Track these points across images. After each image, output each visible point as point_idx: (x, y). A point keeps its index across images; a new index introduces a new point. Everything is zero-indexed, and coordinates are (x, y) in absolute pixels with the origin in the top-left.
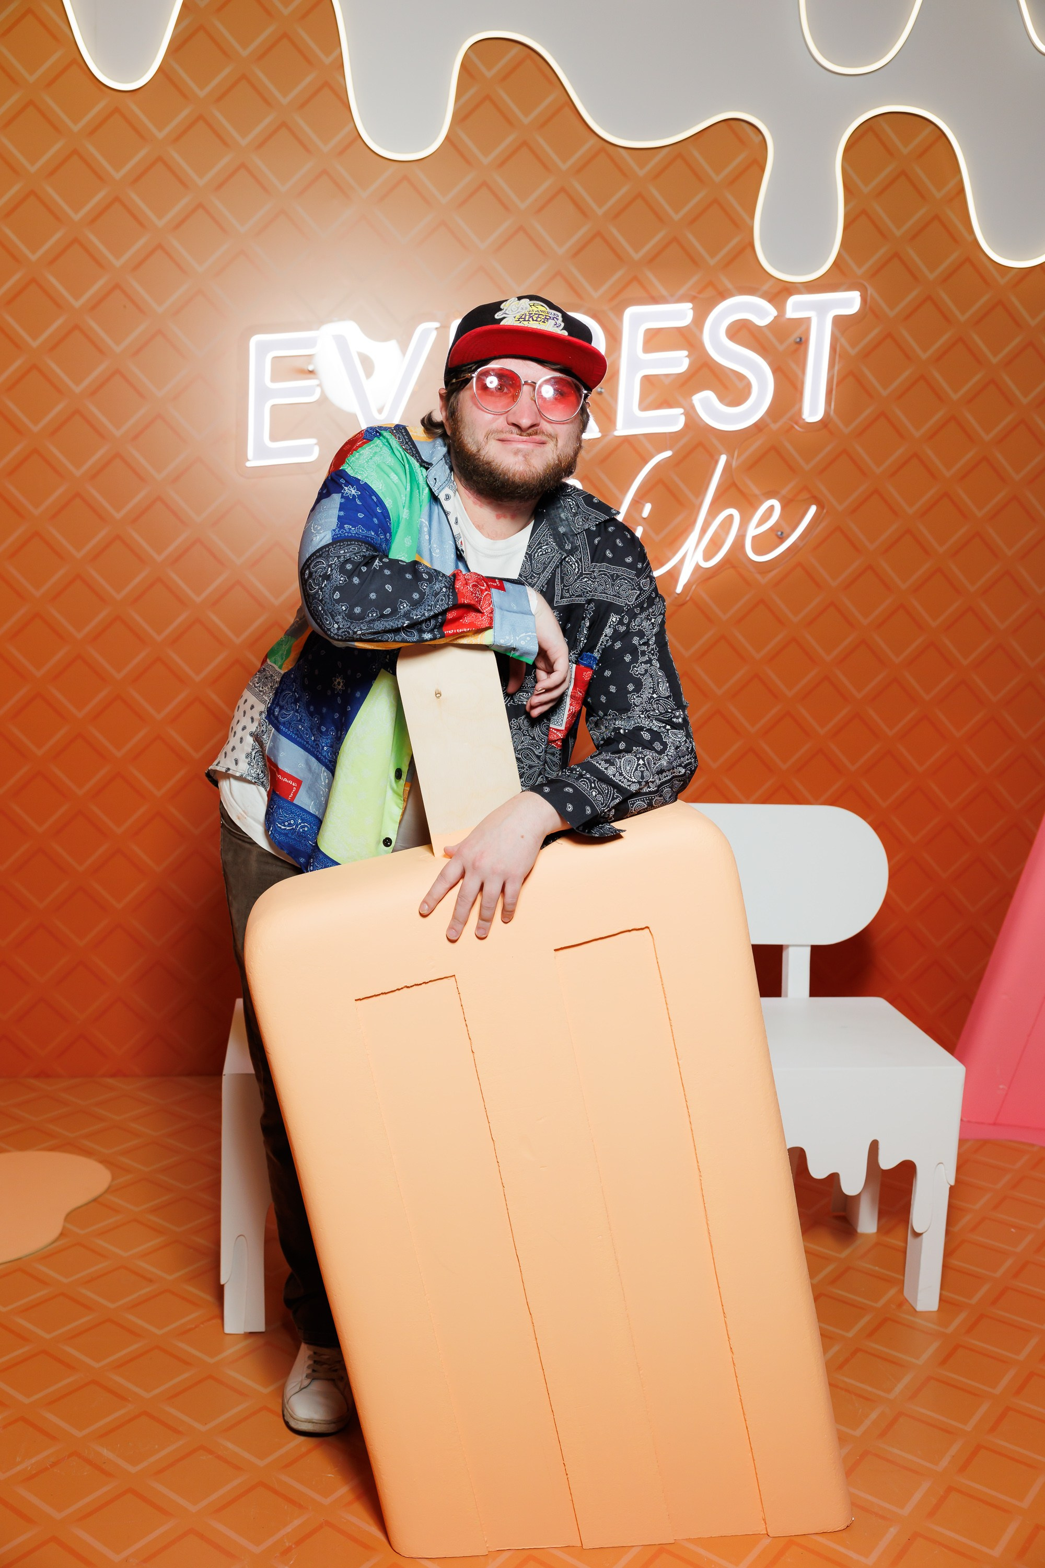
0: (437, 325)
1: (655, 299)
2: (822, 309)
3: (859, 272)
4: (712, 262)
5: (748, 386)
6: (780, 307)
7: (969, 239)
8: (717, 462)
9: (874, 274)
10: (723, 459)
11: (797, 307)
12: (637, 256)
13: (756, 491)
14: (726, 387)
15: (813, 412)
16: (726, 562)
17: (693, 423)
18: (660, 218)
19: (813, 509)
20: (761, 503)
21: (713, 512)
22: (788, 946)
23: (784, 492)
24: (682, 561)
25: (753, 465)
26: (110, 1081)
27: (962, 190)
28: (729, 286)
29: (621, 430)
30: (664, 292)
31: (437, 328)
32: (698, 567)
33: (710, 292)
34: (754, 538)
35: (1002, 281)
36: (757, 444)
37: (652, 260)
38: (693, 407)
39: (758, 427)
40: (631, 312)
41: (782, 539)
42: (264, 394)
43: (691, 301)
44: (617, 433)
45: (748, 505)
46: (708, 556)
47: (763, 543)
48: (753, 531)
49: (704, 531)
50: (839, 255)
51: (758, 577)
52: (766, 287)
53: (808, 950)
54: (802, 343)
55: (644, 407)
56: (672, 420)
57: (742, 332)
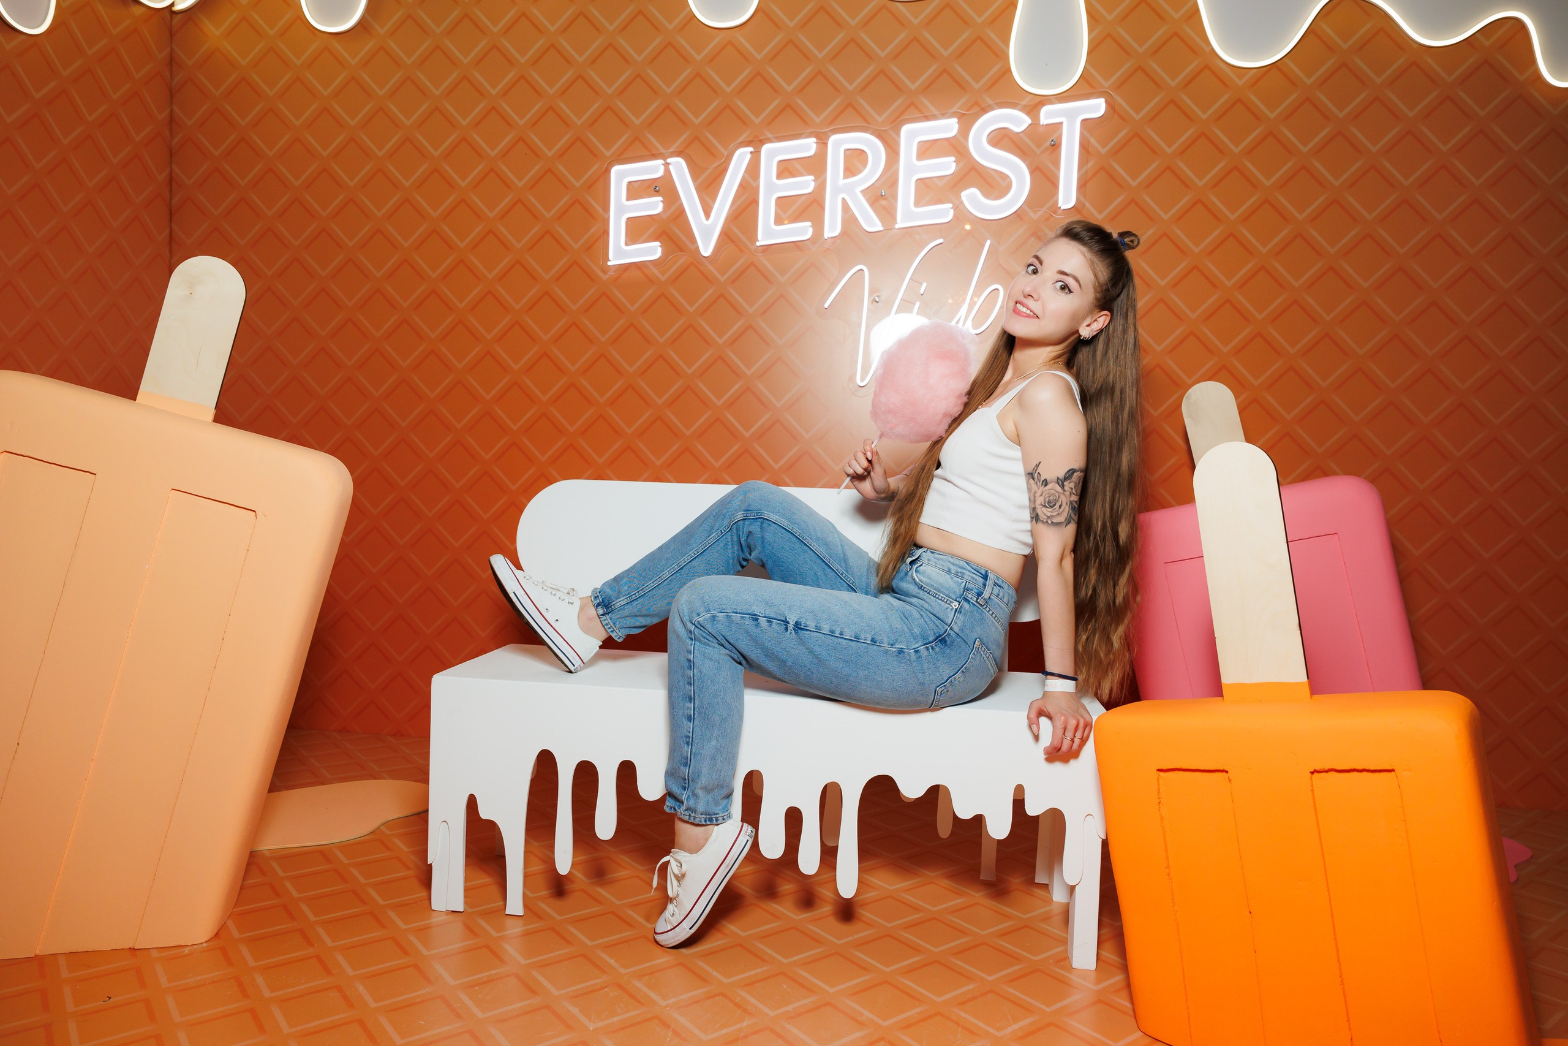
1: (927, 118)
2: (1071, 115)
3: (1106, 84)
4: (977, 86)
5: (1009, 182)
6: (1034, 116)
7: (1207, 49)
8: (983, 246)
9: (1120, 86)
10: (988, 243)
11: (1049, 115)
12: (913, 87)
14: (991, 186)
15: (1067, 199)
17: (961, 215)
18: (932, 55)
21: (980, 288)
25: (1017, 249)
27: (1197, 11)
28: (990, 102)
29: (901, 223)
30: (936, 112)
31: (751, 152)
33: (975, 109)
35: (1240, 83)
36: (1018, 230)
37: (926, 88)
38: (962, 203)
39: (1018, 215)
40: (906, 129)
42: (621, 210)
43: (959, 119)
44: (897, 226)
46: (977, 325)
49: (972, 303)
50: (1084, 71)
52: (1024, 103)
54: (1056, 146)
55: (917, 204)
56: (943, 213)
57: (1001, 139)
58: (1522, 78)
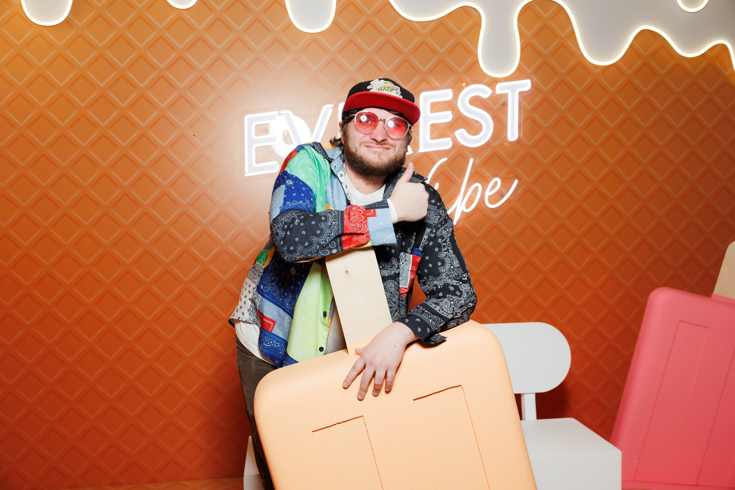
0: (332, 106)
1: (434, 89)
2: (513, 89)
3: (529, 71)
4: (460, 70)
5: (481, 126)
6: (494, 89)
7: (579, 54)
8: (468, 162)
9: (536, 72)
10: (471, 160)
11: (502, 88)
12: (424, 70)
13: (488, 174)
14: (470, 127)
16: (477, 209)
17: (456, 144)
18: (434, 52)
19: (516, 182)
20: (491, 180)
21: (469, 186)
22: (523, 394)
23: (502, 174)
24: (455, 209)
25: (486, 162)
26: (187, 483)
27: (573, 32)
28: (468, 80)
29: (422, 150)
30: (438, 85)
32: (463, 212)
33: (460, 84)
34: (489, 197)
35: (597, 72)
36: (487, 152)
37: (432, 71)
38: (455, 137)
39: (487, 145)
40: (423, 95)
41: (502, 196)
42: (252, 142)
43: (451, 88)
44: (420, 152)
45: (485, 181)
46: (467, 207)
47: (493, 199)
48: (488, 193)
49: (465, 195)
50: (519, 65)
51: (492, 215)
52: (486, 80)
53: (534, 396)
54: (505, 105)
55: (432, 138)
56: (446, 144)
57: (476, 101)
58: (727, 73)
